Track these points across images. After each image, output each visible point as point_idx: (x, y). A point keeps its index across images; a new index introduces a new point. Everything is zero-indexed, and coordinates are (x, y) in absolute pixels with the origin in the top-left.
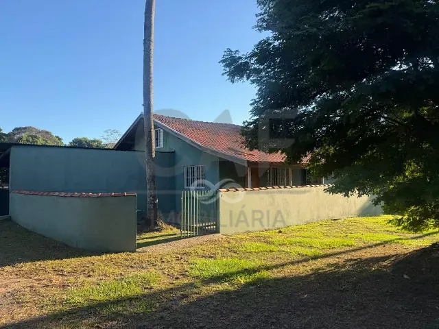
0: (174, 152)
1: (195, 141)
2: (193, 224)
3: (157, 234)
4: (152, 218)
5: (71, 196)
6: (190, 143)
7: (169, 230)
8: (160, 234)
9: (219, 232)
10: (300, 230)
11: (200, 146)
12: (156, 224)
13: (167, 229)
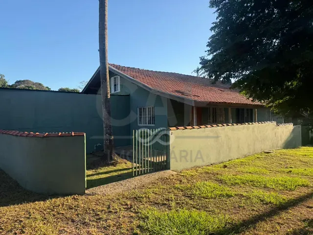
0: (129, 95)
1: (147, 85)
2: (144, 157)
3: (111, 168)
4: (109, 153)
5: (21, 136)
6: (142, 87)
7: (124, 165)
8: (115, 168)
9: (169, 169)
10: (242, 164)
11: (150, 89)
12: (111, 159)
13: (121, 163)
